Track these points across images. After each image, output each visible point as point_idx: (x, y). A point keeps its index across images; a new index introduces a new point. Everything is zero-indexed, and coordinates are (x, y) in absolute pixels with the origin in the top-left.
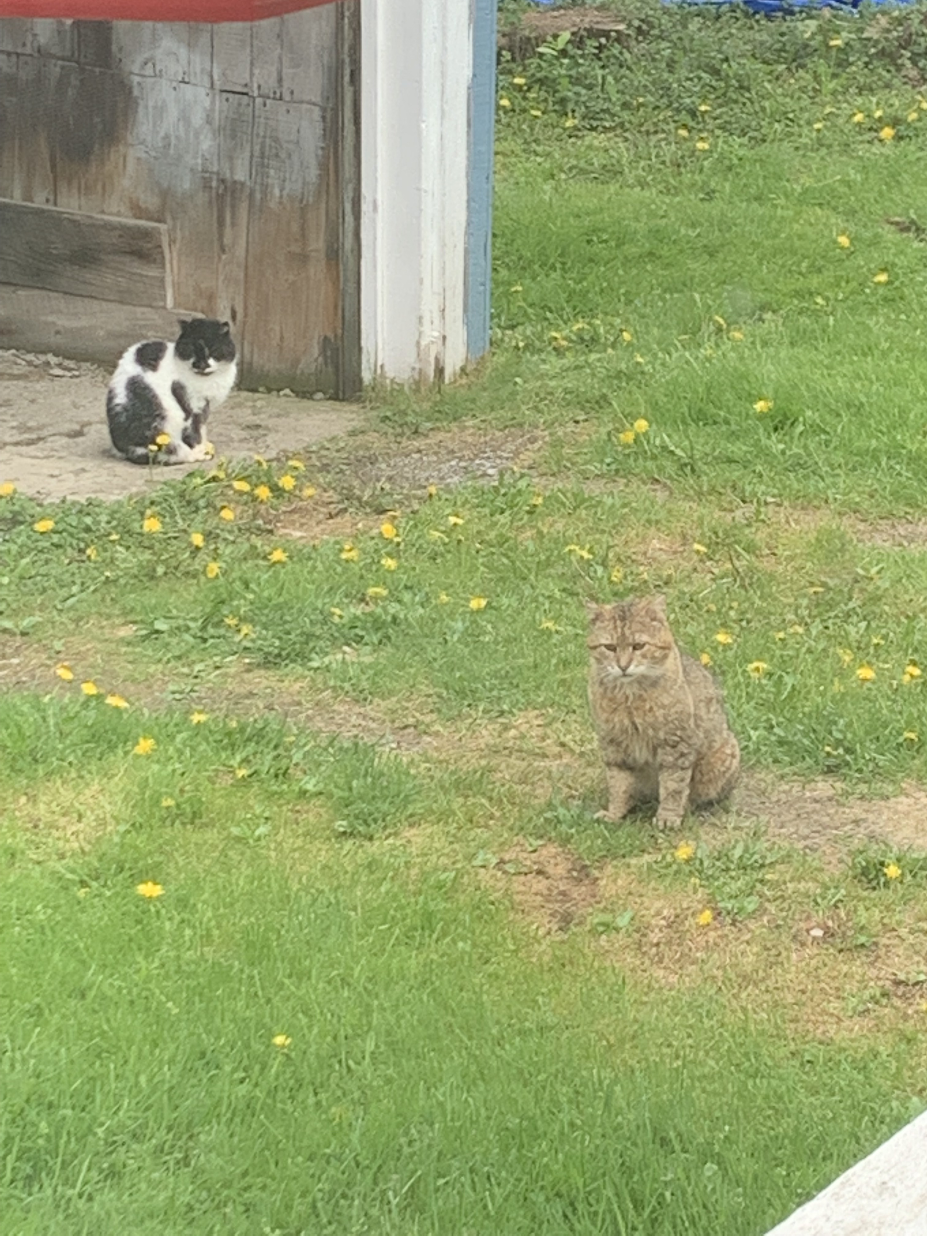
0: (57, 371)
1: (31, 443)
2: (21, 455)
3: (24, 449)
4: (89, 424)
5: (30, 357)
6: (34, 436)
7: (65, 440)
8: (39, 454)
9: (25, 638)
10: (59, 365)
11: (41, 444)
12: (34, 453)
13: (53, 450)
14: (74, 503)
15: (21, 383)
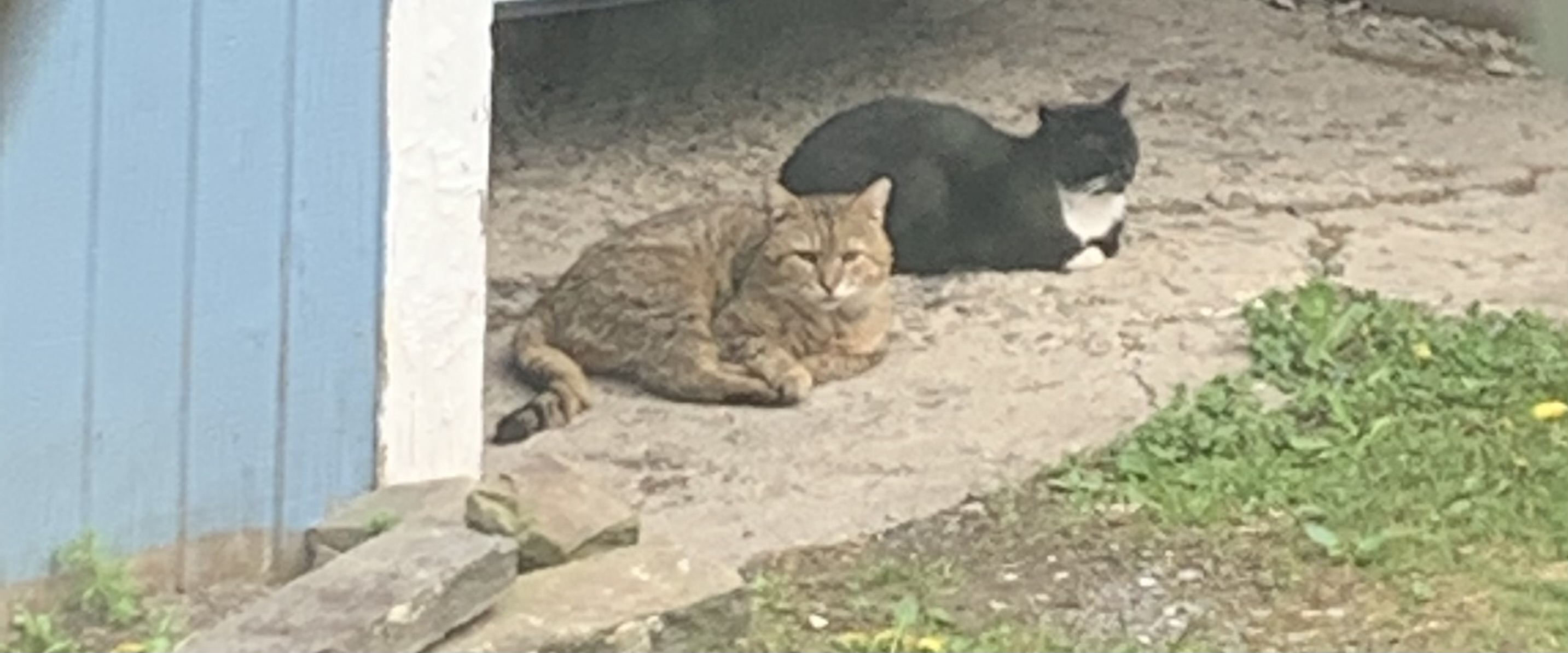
0: (1502, 65)
1: (1430, 198)
2: (1407, 222)
3: (1411, 210)
4: (1549, 170)
5: (1455, 35)
6: (1437, 186)
7: (1497, 199)
8: (1442, 222)
9: (1361, 572)
10: (1508, 54)
11: (1449, 204)
12: (1433, 219)
13: (1469, 214)
14: (1491, 319)
15: (1429, 84)
